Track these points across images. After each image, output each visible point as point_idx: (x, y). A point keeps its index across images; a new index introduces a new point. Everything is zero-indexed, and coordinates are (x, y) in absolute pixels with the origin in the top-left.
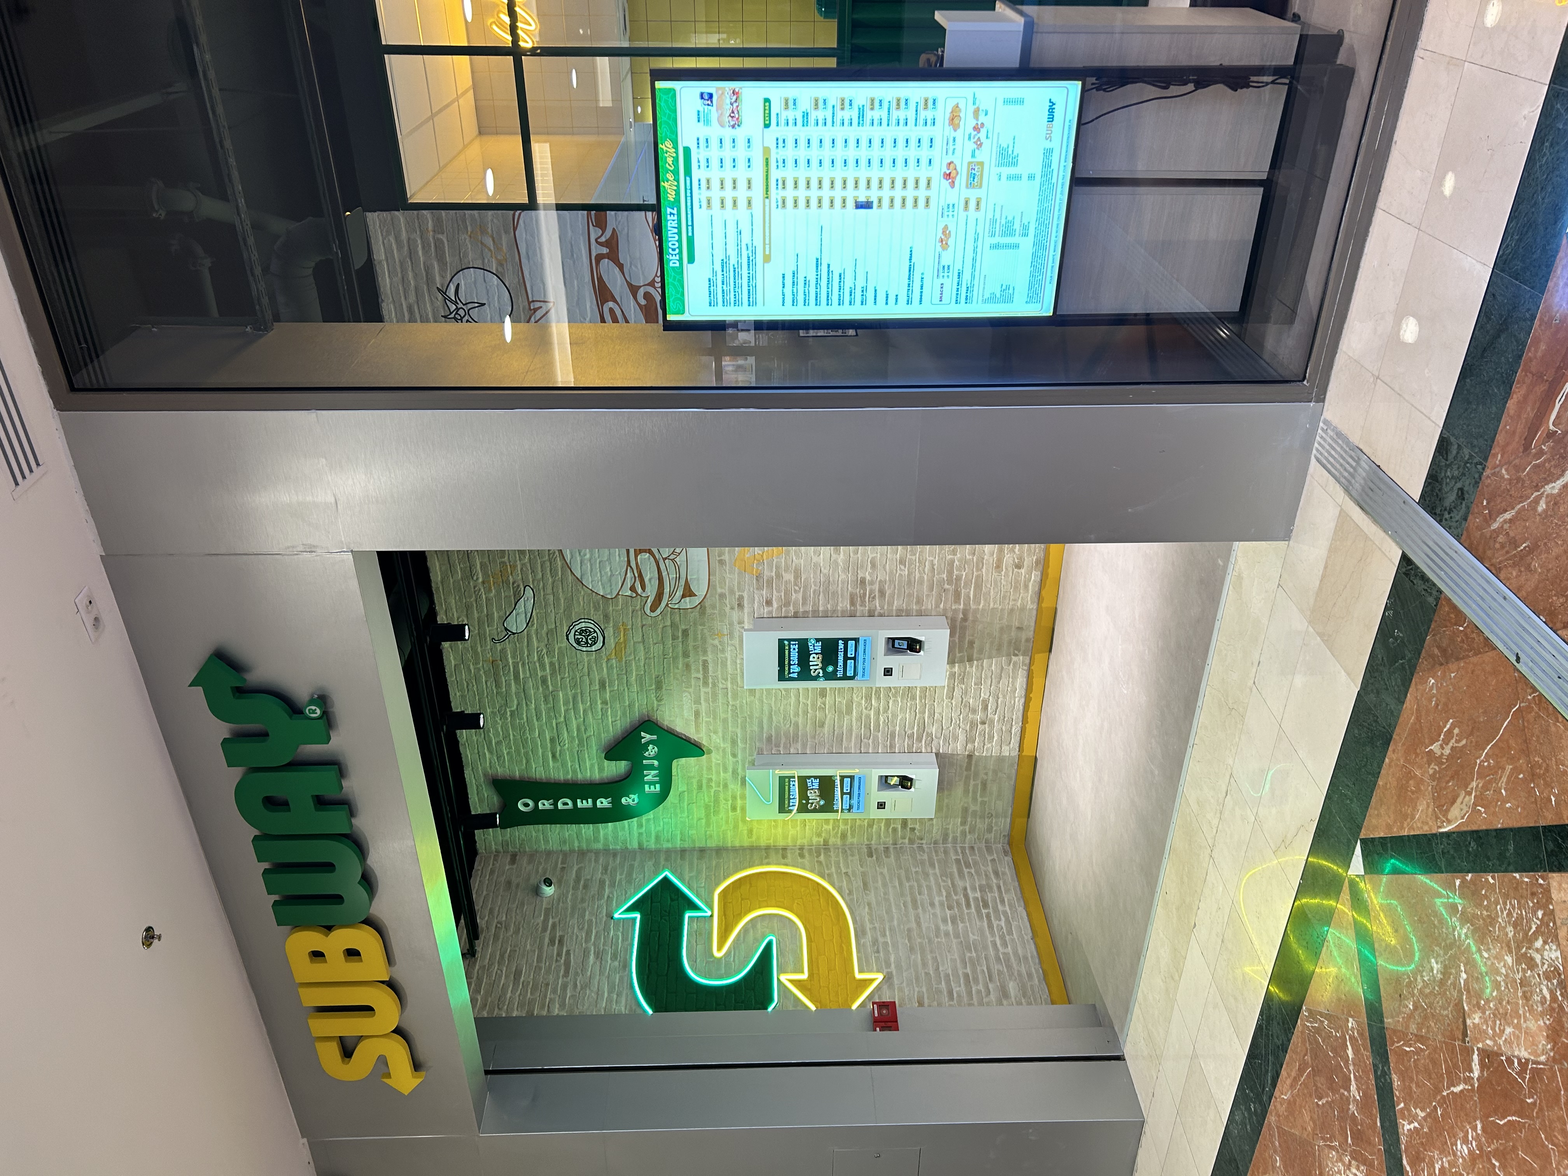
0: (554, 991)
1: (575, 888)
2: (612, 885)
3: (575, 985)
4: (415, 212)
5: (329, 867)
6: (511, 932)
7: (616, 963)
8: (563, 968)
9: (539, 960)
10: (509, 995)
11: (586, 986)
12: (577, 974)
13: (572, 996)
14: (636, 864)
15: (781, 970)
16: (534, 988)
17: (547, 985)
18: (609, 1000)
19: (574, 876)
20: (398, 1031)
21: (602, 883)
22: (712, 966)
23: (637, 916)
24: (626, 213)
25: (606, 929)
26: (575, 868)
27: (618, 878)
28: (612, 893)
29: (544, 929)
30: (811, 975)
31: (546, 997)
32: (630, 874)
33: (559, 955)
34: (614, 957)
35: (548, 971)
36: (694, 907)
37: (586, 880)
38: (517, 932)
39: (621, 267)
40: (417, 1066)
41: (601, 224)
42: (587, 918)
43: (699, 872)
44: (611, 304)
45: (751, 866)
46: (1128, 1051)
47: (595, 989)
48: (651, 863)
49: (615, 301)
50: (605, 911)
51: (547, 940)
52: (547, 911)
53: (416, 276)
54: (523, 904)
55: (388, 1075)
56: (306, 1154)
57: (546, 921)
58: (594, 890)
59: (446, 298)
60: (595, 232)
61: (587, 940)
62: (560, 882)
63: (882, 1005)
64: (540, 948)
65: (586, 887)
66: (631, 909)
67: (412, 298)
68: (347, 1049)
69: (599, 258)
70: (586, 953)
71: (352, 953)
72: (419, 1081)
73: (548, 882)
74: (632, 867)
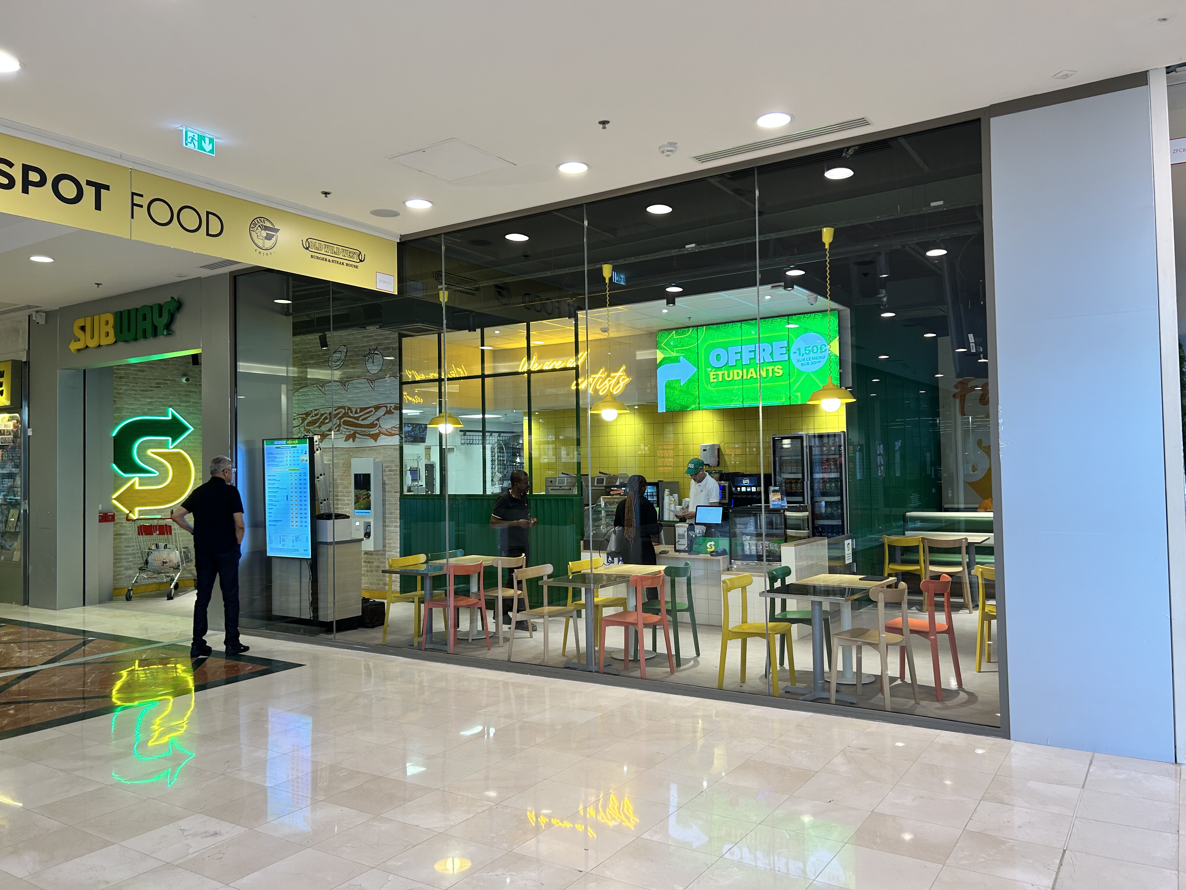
0: (133, 386)
1: (186, 391)
2: (187, 406)
3: (136, 395)
4: (398, 341)
5: (129, 331)
6: (163, 366)
7: (146, 410)
8: (145, 389)
9: (150, 379)
10: (132, 368)
11: (135, 399)
12: (141, 395)
13: (131, 394)
14: (198, 416)
15: (140, 478)
16: (135, 378)
17: (137, 383)
18: (128, 409)
19: (192, 390)
20: (87, 347)
21: (188, 402)
22: (142, 449)
23: (170, 418)
24: (398, 417)
25: (164, 405)
26: (197, 390)
27: (191, 408)
28: (183, 406)
29: (164, 380)
30: (138, 490)
31: (131, 383)
32: (192, 413)
33: (151, 387)
34: (149, 409)
35: (143, 383)
36: (173, 441)
37: (190, 395)
38: (164, 369)
39: (384, 415)
40: (79, 350)
41: (395, 408)
42: (170, 397)
43: (193, 443)
44: (374, 411)
45: (195, 465)
46: (87, 608)
47: (134, 403)
48: (198, 422)
49: (375, 412)
50: (173, 404)
51: (159, 381)
52: (175, 380)
53: (380, 339)
54: (178, 369)
55: (75, 341)
56: (54, 308)
57: (169, 380)
58: (184, 399)
59: (375, 350)
60: (393, 406)
61: (159, 398)
62: (189, 384)
63: (113, 516)
64: (155, 379)
65: (186, 395)
66: (173, 416)
67: (375, 337)
68: (83, 328)
69: (386, 407)
70: (151, 398)
71: (107, 334)
72: (73, 351)
73: (187, 380)
74: (197, 414)
